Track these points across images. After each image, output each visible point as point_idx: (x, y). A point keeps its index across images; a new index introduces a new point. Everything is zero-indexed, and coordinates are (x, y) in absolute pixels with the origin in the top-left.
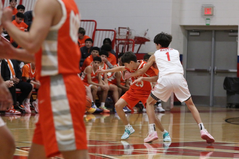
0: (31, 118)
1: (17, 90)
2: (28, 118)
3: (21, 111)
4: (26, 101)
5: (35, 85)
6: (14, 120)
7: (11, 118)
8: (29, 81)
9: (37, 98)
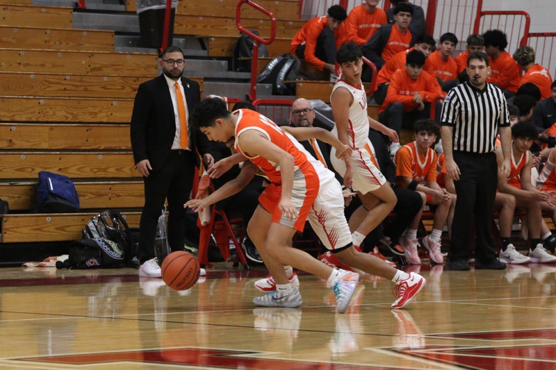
3: (396, 259)
4: (407, 235)
5: (428, 195)
8: (414, 185)
9: (435, 226)
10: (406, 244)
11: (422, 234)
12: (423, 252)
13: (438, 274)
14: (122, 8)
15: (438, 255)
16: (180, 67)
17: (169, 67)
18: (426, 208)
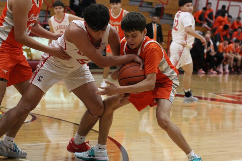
0: (223, 76)
1: (215, 59)
2: (221, 76)
3: (217, 71)
4: (220, 65)
5: (226, 56)
6: (213, 77)
7: (211, 76)
8: (222, 53)
9: (227, 64)
10: (220, 68)
11: (224, 65)
12: (224, 70)
13: (227, 76)
14: (151, 6)
15: (227, 71)
16: (156, 21)
17: (153, 20)
18: (224, 59)
